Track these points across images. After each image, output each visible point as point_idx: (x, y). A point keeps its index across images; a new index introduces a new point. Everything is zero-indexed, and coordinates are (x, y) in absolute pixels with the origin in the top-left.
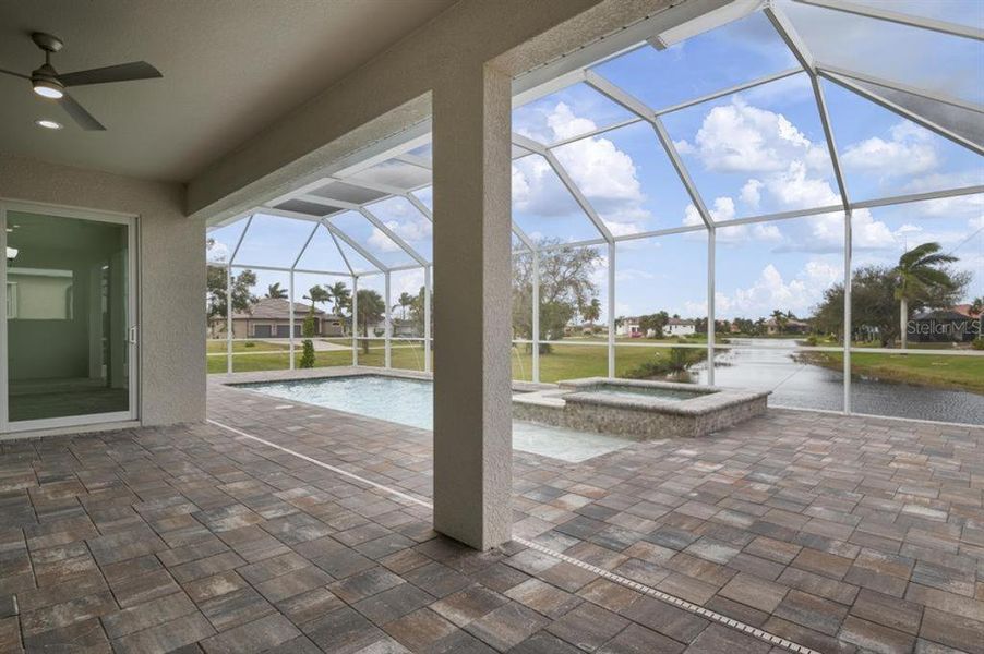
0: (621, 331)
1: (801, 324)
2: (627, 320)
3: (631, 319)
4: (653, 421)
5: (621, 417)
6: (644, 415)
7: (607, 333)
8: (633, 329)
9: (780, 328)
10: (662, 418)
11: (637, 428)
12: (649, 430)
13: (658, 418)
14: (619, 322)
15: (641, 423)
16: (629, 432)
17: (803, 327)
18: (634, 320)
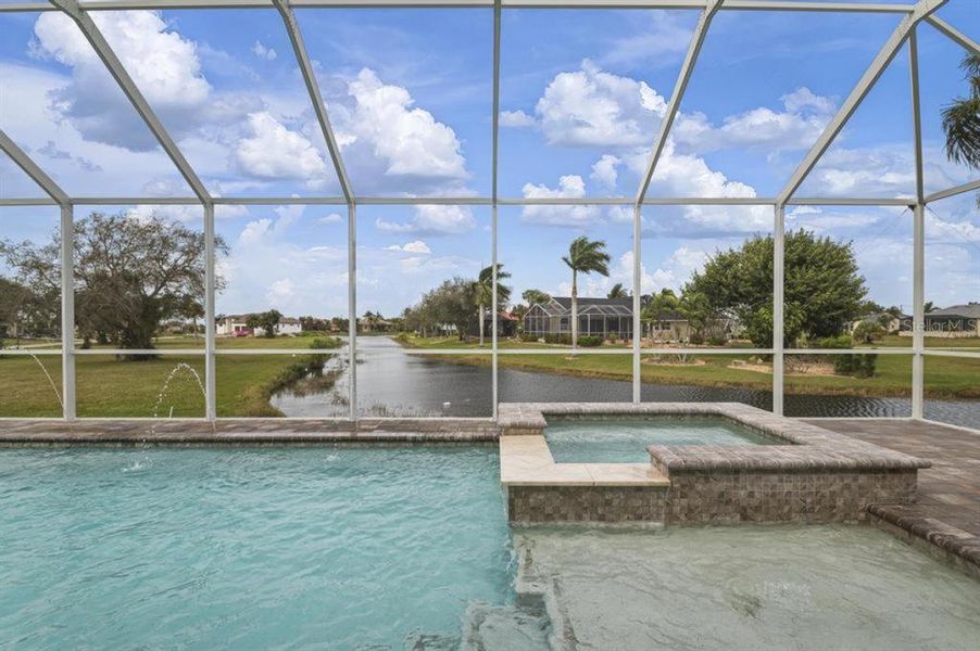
0: (221, 330)
1: (388, 323)
2: (230, 318)
3: (233, 317)
4: (848, 487)
5: (787, 487)
6: (831, 478)
7: (203, 331)
8: (237, 328)
9: (372, 327)
10: (862, 479)
11: (819, 502)
12: (840, 502)
13: (855, 480)
14: (220, 320)
15: (826, 492)
16: (804, 511)
17: (389, 326)
18: (237, 319)
